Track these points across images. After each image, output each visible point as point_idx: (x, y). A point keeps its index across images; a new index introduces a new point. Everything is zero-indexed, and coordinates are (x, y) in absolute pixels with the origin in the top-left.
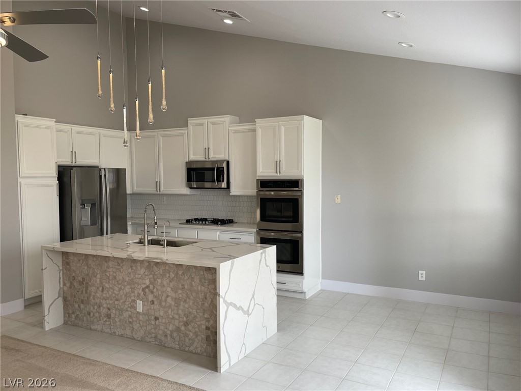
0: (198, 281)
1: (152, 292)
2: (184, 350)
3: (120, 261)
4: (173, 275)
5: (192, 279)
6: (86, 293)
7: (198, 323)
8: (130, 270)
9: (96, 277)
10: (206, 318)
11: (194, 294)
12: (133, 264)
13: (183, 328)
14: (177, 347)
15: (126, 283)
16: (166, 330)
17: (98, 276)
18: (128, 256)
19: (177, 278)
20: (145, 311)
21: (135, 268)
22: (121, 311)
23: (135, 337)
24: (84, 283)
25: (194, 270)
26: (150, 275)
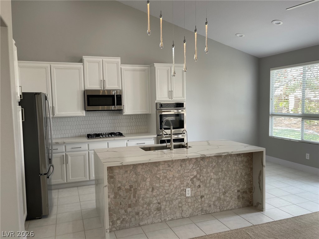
0: (232, 164)
1: (199, 179)
4: (215, 164)
5: (228, 163)
6: (134, 197)
7: (232, 190)
8: (180, 168)
10: (237, 185)
11: (230, 173)
12: (182, 163)
13: (222, 197)
16: (210, 202)
19: (218, 165)
20: (193, 195)
24: (132, 189)
26: (197, 168)
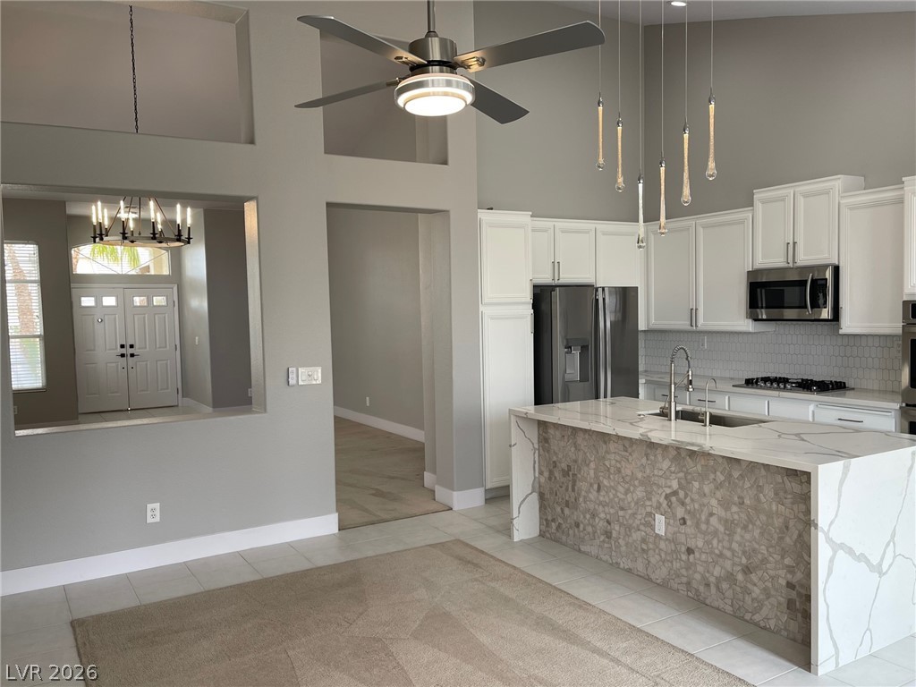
0: (772, 494)
1: (683, 504)
2: (742, 618)
3: (627, 444)
4: (722, 478)
5: (760, 489)
6: (573, 490)
7: (771, 572)
8: (644, 460)
9: (588, 465)
10: (788, 566)
11: (763, 517)
12: (649, 451)
13: (740, 577)
14: (729, 609)
15: (636, 483)
16: (707, 575)
17: (592, 465)
18: (641, 434)
19: (729, 483)
20: (669, 536)
21: (653, 458)
22: (629, 528)
23: (653, 576)
24: (571, 473)
25: (763, 471)
26: (679, 472)
